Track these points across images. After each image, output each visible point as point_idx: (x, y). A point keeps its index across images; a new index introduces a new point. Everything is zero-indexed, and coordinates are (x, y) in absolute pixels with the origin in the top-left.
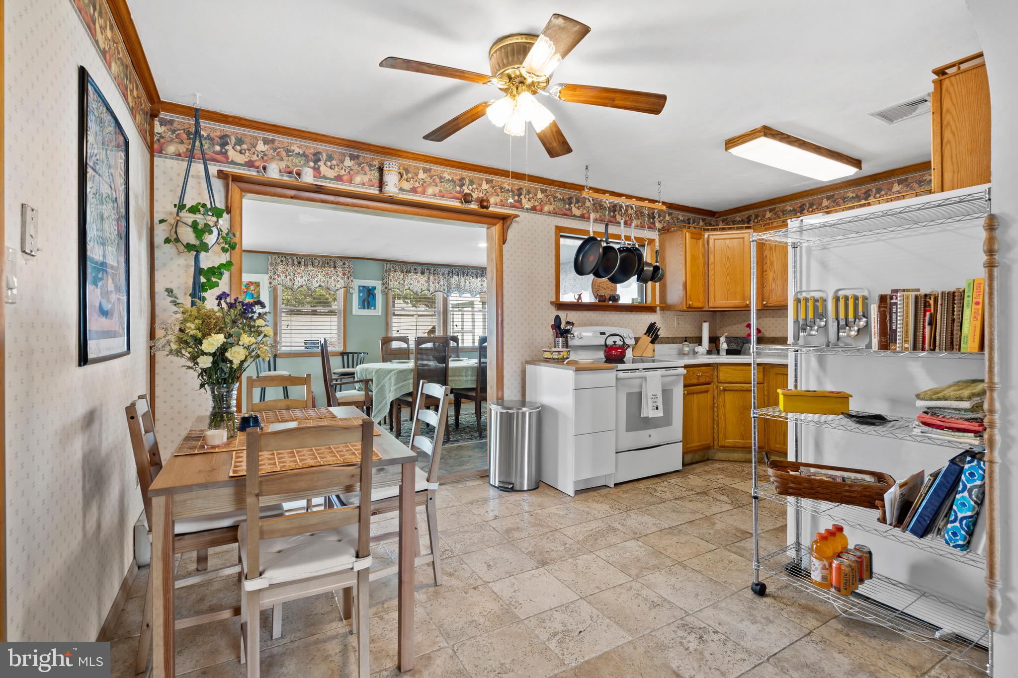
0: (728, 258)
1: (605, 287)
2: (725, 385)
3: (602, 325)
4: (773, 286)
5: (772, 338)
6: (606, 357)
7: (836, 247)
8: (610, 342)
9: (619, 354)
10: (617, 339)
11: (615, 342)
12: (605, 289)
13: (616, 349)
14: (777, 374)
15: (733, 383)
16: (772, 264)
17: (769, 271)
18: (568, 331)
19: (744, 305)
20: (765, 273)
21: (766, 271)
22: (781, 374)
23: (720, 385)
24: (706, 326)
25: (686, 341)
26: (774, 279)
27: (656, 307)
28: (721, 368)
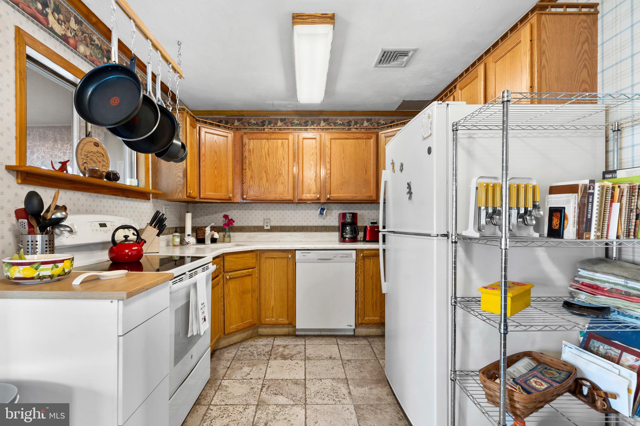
0: (216, 152)
1: (94, 159)
2: (230, 274)
3: (100, 213)
4: (251, 183)
5: (240, 227)
6: (111, 259)
7: (481, 137)
8: (120, 236)
9: (134, 253)
10: (126, 232)
11: (126, 237)
12: (95, 162)
13: (130, 246)
14: (266, 258)
15: (235, 271)
16: (250, 163)
17: (247, 170)
18: (57, 223)
19: (227, 197)
20: (244, 171)
21: (246, 169)
22: (270, 258)
23: (226, 274)
24: (189, 216)
25: (176, 232)
26: (252, 177)
27: (149, 193)
28: (227, 258)
